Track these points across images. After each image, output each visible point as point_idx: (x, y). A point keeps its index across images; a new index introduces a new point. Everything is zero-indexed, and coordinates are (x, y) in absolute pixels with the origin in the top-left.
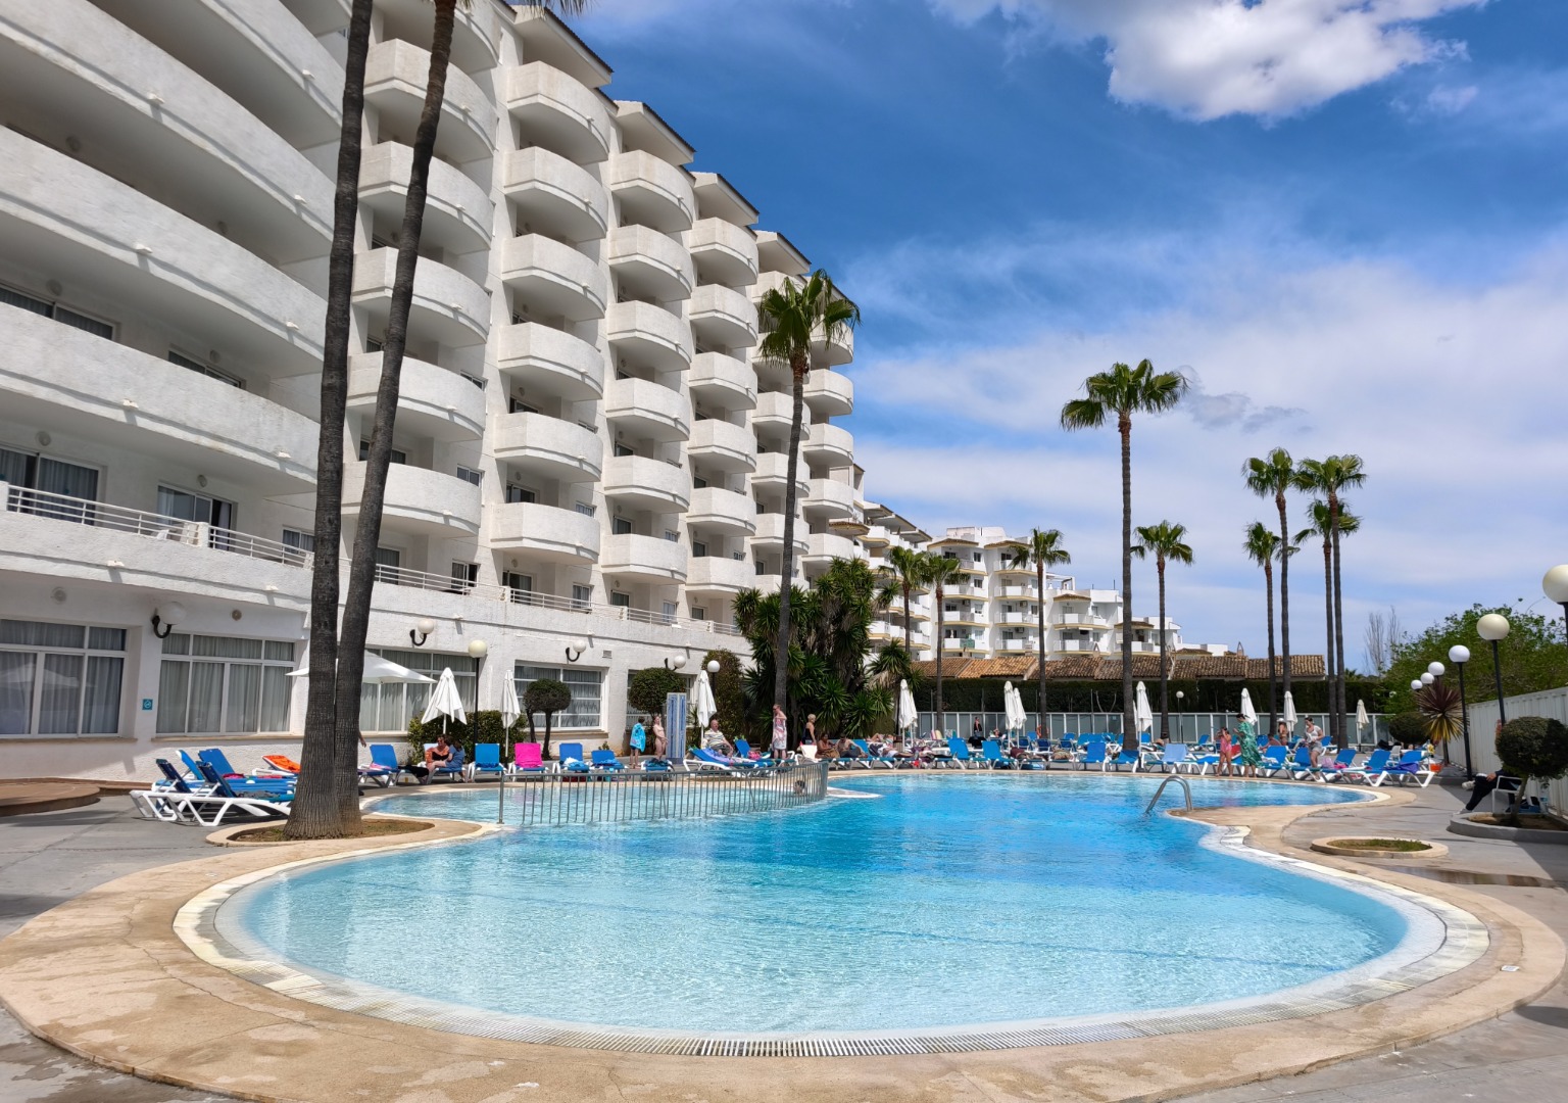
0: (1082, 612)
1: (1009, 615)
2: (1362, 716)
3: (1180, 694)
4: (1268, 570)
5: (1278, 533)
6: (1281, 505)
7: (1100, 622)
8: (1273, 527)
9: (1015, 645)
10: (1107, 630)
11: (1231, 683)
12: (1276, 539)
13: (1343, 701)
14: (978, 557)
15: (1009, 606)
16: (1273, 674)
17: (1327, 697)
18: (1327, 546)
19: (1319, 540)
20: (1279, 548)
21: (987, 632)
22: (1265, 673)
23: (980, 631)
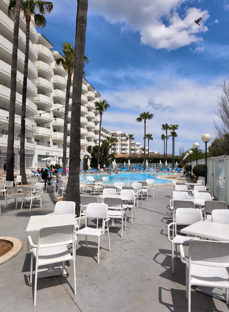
0: (134, 146)
1: (123, 146)
2: (177, 164)
3: (151, 160)
4: (164, 141)
5: (166, 136)
6: (166, 132)
7: (137, 148)
8: (165, 135)
9: (123, 152)
10: (138, 149)
11: (158, 159)
12: (166, 137)
13: (174, 162)
14: (117, 136)
15: (122, 145)
16: (164, 157)
17: (172, 161)
18: (173, 138)
19: (172, 137)
20: (166, 138)
21: (119, 149)
22: (163, 157)
23: (118, 149)
